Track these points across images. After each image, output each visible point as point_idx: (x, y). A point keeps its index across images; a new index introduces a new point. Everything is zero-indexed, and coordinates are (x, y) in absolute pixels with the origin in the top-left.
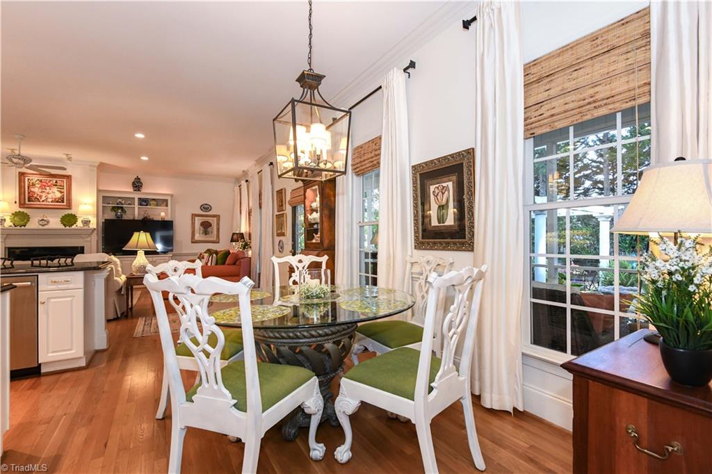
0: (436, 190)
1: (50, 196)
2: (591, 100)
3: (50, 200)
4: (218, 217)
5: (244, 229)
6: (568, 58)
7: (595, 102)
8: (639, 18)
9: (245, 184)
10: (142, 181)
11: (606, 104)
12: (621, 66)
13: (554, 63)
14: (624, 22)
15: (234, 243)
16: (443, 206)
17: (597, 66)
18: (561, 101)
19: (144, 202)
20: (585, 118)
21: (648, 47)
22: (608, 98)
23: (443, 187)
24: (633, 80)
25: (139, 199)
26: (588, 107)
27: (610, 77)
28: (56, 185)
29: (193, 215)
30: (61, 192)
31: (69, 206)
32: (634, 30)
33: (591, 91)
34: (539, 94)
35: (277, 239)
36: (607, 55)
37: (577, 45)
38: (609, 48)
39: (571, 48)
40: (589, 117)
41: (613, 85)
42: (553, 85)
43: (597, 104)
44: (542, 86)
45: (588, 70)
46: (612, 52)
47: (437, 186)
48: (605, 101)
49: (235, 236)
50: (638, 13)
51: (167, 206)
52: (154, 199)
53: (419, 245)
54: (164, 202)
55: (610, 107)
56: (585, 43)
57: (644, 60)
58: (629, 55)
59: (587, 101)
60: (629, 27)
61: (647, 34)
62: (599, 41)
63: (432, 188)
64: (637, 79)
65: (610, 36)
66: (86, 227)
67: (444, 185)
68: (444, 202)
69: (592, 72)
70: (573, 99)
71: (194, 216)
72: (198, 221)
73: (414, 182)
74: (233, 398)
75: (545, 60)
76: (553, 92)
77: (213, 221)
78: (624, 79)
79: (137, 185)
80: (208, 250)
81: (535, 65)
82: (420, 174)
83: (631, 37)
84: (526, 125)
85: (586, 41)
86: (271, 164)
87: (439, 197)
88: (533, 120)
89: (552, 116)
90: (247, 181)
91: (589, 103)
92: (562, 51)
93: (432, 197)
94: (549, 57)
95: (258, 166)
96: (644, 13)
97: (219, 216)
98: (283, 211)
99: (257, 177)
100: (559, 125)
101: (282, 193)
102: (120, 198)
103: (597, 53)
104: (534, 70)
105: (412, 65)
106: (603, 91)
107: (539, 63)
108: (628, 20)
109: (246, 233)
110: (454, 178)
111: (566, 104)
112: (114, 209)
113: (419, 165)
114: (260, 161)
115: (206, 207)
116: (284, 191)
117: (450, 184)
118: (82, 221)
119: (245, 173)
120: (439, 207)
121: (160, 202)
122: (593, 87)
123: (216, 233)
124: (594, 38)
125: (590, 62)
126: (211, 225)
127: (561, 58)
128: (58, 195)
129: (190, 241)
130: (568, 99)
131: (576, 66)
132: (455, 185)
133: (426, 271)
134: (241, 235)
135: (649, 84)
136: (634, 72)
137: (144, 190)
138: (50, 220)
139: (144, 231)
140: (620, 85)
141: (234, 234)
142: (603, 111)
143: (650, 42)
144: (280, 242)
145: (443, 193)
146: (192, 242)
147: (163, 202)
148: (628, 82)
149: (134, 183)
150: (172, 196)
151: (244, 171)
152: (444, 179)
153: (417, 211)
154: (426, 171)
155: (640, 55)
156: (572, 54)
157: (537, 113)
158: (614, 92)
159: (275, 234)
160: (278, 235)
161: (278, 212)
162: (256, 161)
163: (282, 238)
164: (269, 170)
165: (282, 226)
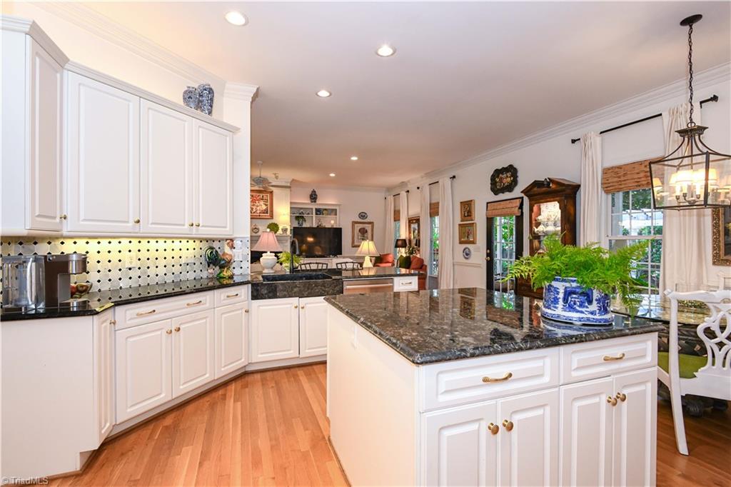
1: (258, 208)
3: (258, 212)
9: (405, 194)
10: (317, 193)
19: (319, 211)
25: (316, 209)
28: (262, 199)
30: (266, 205)
31: (272, 217)
35: (461, 247)
49: (399, 242)
51: (336, 215)
52: (325, 209)
53: (720, 261)
54: (334, 212)
66: (285, 234)
71: (354, 223)
77: (368, 227)
79: (313, 197)
86: (454, 177)
90: (407, 191)
95: (426, 179)
97: (373, 223)
98: (472, 221)
99: (427, 189)
102: (301, 208)
112: (297, 218)
114: (433, 173)
115: (363, 215)
118: (282, 229)
121: (330, 212)
126: (367, 232)
128: (264, 207)
129: (351, 246)
137: (318, 202)
138: (260, 228)
141: (397, 240)
144: (465, 249)
146: (353, 247)
149: (311, 196)
150: (339, 205)
151: (401, 182)
159: (457, 241)
160: (461, 243)
161: (462, 221)
162: (426, 174)
163: (469, 246)
164: (450, 183)
165: (468, 235)
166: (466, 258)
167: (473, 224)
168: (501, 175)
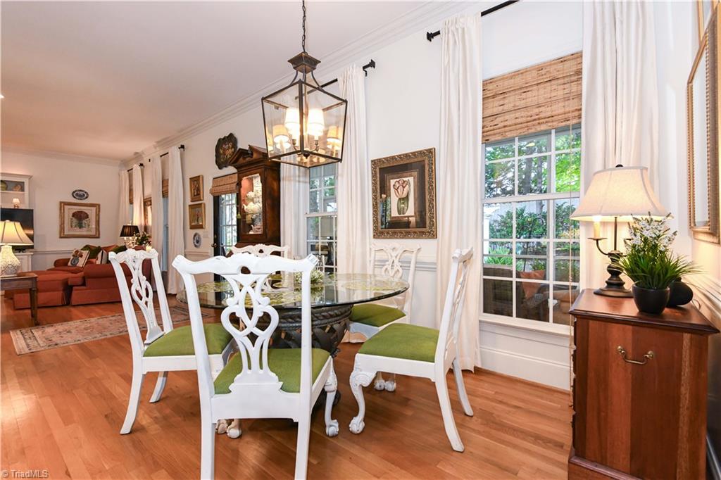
0: (397, 184)
2: (537, 117)
4: (97, 206)
5: (137, 221)
6: (519, 81)
7: (539, 119)
8: (573, 59)
9: (139, 168)
11: (546, 122)
12: (560, 93)
13: (507, 83)
14: (562, 60)
15: (125, 238)
16: (403, 199)
17: (542, 91)
18: (513, 115)
20: (530, 131)
21: (579, 82)
22: (549, 117)
23: (404, 182)
24: (568, 106)
26: (533, 123)
27: (551, 102)
29: (61, 203)
32: (570, 67)
33: (537, 110)
34: (494, 107)
35: (191, 233)
36: (549, 84)
37: (527, 71)
38: (551, 78)
39: (522, 73)
40: (533, 131)
41: (554, 107)
42: (506, 101)
43: (541, 121)
44: (497, 102)
45: (535, 93)
46: (553, 82)
47: (398, 180)
48: (547, 120)
49: (127, 230)
50: (572, 55)
51: (22, 190)
52: (2, 181)
53: (378, 234)
54: (20, 186)
55: (549, 124)
56: (533, 72)
57: (577, 91)
58: (566, 86)
59: (533, 118)
60: (567, 64)
61: (579, 72)
62: (543, 72)
63: (393, 182)
64: (572, 105)
65: (552, 69)
67: (405, 179)
68: (404, 195)
69: (538, 95)
70: (522, 115)
71: (63, 204)
72: (70, 211)
73: (374, 176)
74: (279, 381)
75: (500, 80)
76: (506, 107)
77: (91, 212)
78: (561, 104)
80: (87, 246)
81: (491, 83)
82: (380, 169)
83: (567, 73)
84: (483, 132)
85: (533, 70)
86: (182, 147)
87: (399, 191)
88: (489, 128)
89: (505, 127)
90: (141, 165)
91: (535, 120)
92: (514, 75)
93: (392, 190)
94: (503, 78)
95: (158, 149)
96: (578, 56)
97: (99, 205)
98: (201, 200)
99: (158, 161)
100: (509, 135)
101: (199, 180)
103: (542, 81)
104: (490, 87)
105: (372, 64)
106: (546, 111)
107: (496, 81)
108: (565, 59)
109: (141, 226)
110: (415, 173)
111: (516, 118)
113: (380, 160)
114: (165, 142)
115: (80, 194)
116: (201, 179)
117: (411, 179)
119: (138, 156)
120: (400, 199)
121: (11, 186)
122: (538, 107)
123: (94, 226)
124: (539, 68)
125: (535, 87)
126: (87, 217)
127: (512, 80)
129: (58, 236)
130: (518, 114)
131: (525, 89)
132: (416, 180)
133: (391, 256)
134: (135, 229)
135: (580, 110)
136: (569, 100)
139: (11, 220)
140: (558, 109)
141: (124, 227)
142: (543, 127)
143: (581, 78)
144: (195, 236)
145: (404, 187)
146: (61, 237)
147: (16, 185)
148: (564, 106)
150: (30, 177)
151: (136, 153)
152: (405, 174)
153: (376, 202)
154: (385, 166)
155: (574, 88)
156: (523, 79)
157: (492, 124)
158: (554, 113)
159: (188, 226)
160: (192, 227)
161: (192, 201)
162: (158, 142)
163: (199, 231)
164: (179, 153)
165: (198, 218)
166: (196, 246)
167: (201, 204)
168: (224, 146)
